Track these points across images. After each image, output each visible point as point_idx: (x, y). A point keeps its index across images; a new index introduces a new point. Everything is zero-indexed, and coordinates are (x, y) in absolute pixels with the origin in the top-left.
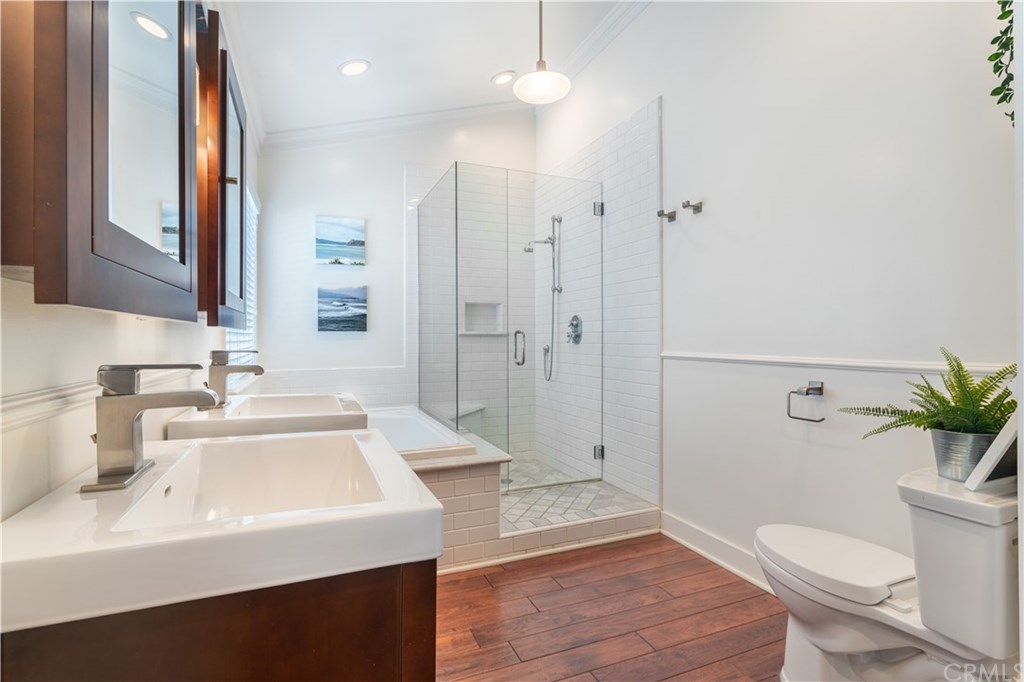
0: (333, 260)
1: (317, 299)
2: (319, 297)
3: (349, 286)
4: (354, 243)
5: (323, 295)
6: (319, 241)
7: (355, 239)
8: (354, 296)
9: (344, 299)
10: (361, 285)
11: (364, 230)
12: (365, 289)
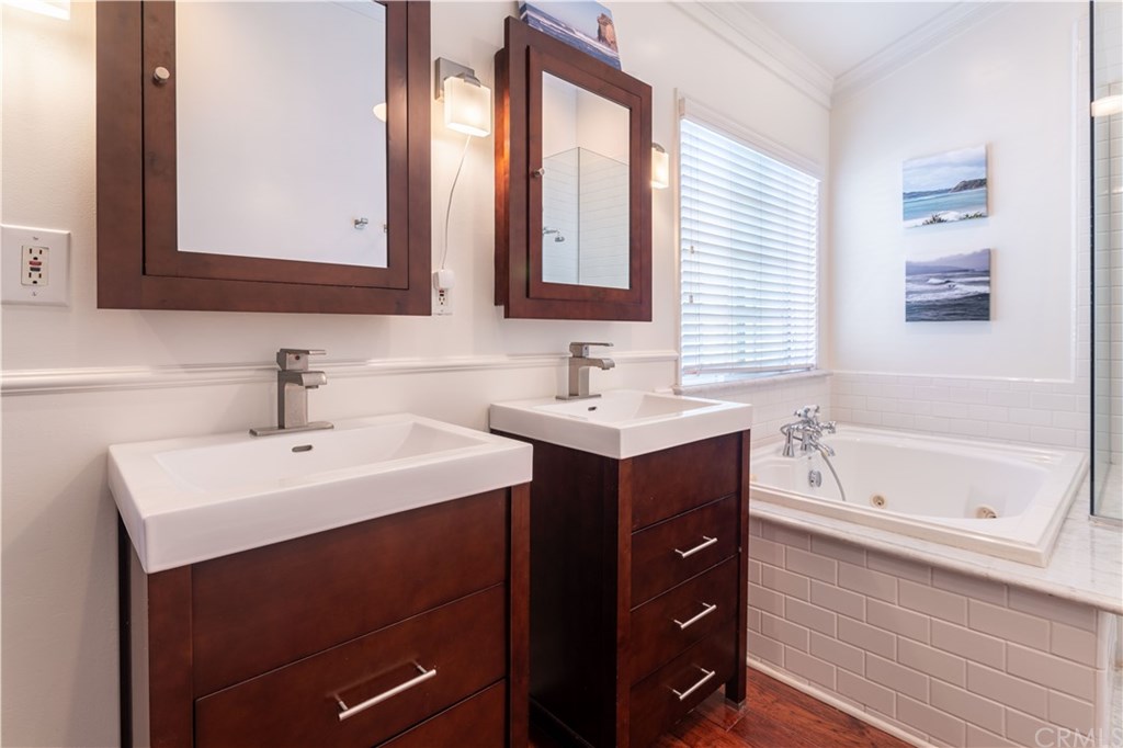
0: (929, 219)
1: (904, 277)
2: (908, 274)
3: (955, 252)
4: (966, 186)
5: (914, 271)
6: (907, 196)
7: (967, 180)
8: (965, 267)
9: (947, 273)
10: (979, 248)
11: (986, 162)
12: (988, 255)
